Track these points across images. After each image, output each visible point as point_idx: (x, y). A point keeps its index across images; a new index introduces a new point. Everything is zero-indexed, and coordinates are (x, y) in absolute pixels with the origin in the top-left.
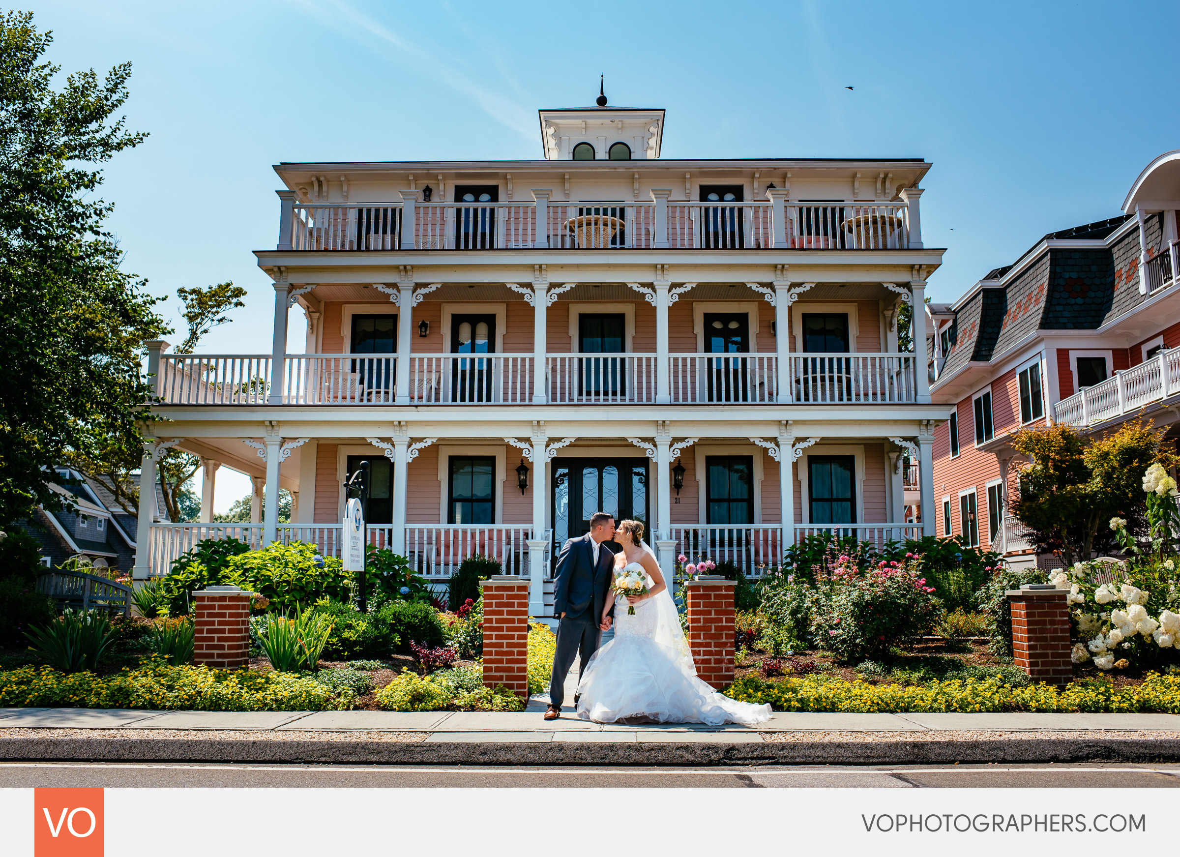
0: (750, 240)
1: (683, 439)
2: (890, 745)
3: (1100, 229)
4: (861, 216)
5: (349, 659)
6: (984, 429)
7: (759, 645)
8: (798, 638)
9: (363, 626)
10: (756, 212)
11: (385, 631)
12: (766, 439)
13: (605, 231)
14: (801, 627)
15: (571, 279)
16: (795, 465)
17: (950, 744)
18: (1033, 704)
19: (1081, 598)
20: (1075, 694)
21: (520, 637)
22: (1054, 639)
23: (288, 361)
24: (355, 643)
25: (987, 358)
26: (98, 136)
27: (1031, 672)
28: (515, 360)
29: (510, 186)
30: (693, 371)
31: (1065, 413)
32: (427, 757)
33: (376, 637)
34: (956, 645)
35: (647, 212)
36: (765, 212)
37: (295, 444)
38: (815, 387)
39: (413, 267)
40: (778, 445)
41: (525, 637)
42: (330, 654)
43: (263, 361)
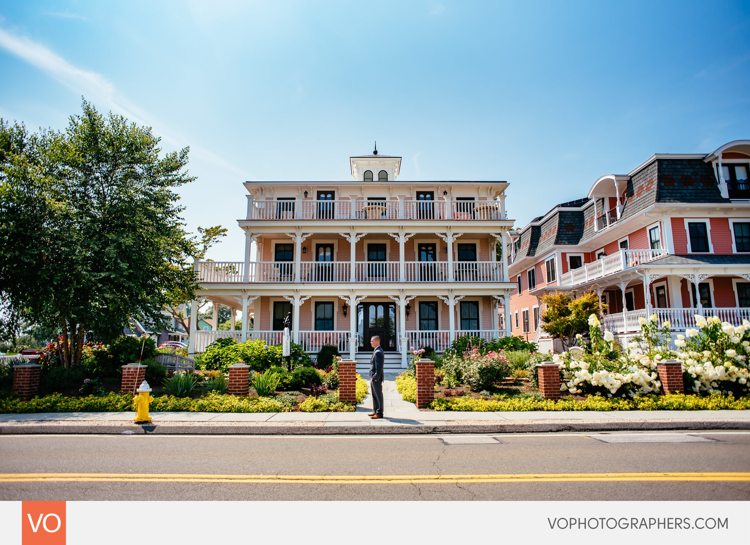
0: (437, 216)
1: (410, 297)
2: (492, 426)
3: (579, 203)
4: (482, 206)
5: (286, 390)
6: (532, 284)
7: (442, 383)
8: (457, 380)
9: (291, 378)
10: (440, 204)
11: (299, 379)
12: (443, 296)
13: (379, 212)
14: (459, 375)
15: (365, 232)
16: (455, 306)
17: (514, 426)
18: (545, 408)
19: (564, 366)
20: (561, 404)
21: (353, 383)
22: (554, 383)
23: (251, 264)
24: (288, 384)
25: (533, 255)
26: (177, 177)
27: (545, 395)
28: (343, 264)
29: (339, 191)
30: (414, 269)
31: (564, 279)
32: (326, 432)
33: (296, 382)
34: (517, 383)
35: (396, 204)
36: (443, 204)
37: (254, 299)
38: (463, 274)
39: (301, 227)
40: (448, 298)
41: (355, 383)
42: (279, 389)
43: (241, 264)
